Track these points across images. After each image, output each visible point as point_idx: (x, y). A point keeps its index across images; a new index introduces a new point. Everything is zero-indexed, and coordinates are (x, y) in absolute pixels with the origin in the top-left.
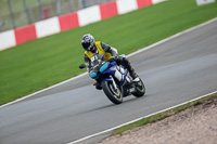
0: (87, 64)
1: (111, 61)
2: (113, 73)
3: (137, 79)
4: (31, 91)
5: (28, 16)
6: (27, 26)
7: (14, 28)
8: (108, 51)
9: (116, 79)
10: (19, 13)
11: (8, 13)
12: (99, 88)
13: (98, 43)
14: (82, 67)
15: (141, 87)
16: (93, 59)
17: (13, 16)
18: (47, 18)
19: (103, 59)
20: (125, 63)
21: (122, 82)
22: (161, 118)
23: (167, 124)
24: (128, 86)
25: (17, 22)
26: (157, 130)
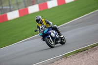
0: (38, 29)
1: (49, 28)
2: (50, 34)
3: (62, 36)
4: (26, 38)
5: (25, 4)
6: (24, 8)
7: (18, 9)
8: (48, 23)
9: (51, 36)
10: (20, 3)
11: (16, 2)
12: (44, 40)
13: (43, 20)
14: (36, 31)
15: (64, 40)
16: (41, 27)
17: (18, 4)
18: (33, 5)
19: (45, 27)
20: (56, 29)
21: (54, 38)
22: (85, 50)
23: (87, 53)
24: (57, 39)
25: (20, 7)
26: (83, 55)
